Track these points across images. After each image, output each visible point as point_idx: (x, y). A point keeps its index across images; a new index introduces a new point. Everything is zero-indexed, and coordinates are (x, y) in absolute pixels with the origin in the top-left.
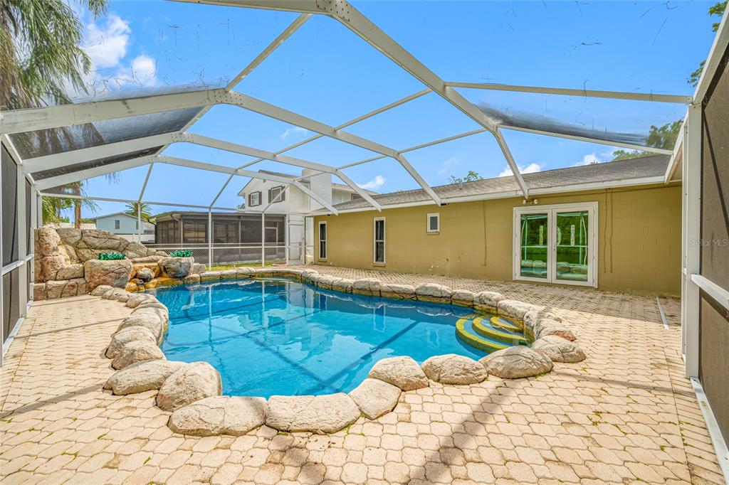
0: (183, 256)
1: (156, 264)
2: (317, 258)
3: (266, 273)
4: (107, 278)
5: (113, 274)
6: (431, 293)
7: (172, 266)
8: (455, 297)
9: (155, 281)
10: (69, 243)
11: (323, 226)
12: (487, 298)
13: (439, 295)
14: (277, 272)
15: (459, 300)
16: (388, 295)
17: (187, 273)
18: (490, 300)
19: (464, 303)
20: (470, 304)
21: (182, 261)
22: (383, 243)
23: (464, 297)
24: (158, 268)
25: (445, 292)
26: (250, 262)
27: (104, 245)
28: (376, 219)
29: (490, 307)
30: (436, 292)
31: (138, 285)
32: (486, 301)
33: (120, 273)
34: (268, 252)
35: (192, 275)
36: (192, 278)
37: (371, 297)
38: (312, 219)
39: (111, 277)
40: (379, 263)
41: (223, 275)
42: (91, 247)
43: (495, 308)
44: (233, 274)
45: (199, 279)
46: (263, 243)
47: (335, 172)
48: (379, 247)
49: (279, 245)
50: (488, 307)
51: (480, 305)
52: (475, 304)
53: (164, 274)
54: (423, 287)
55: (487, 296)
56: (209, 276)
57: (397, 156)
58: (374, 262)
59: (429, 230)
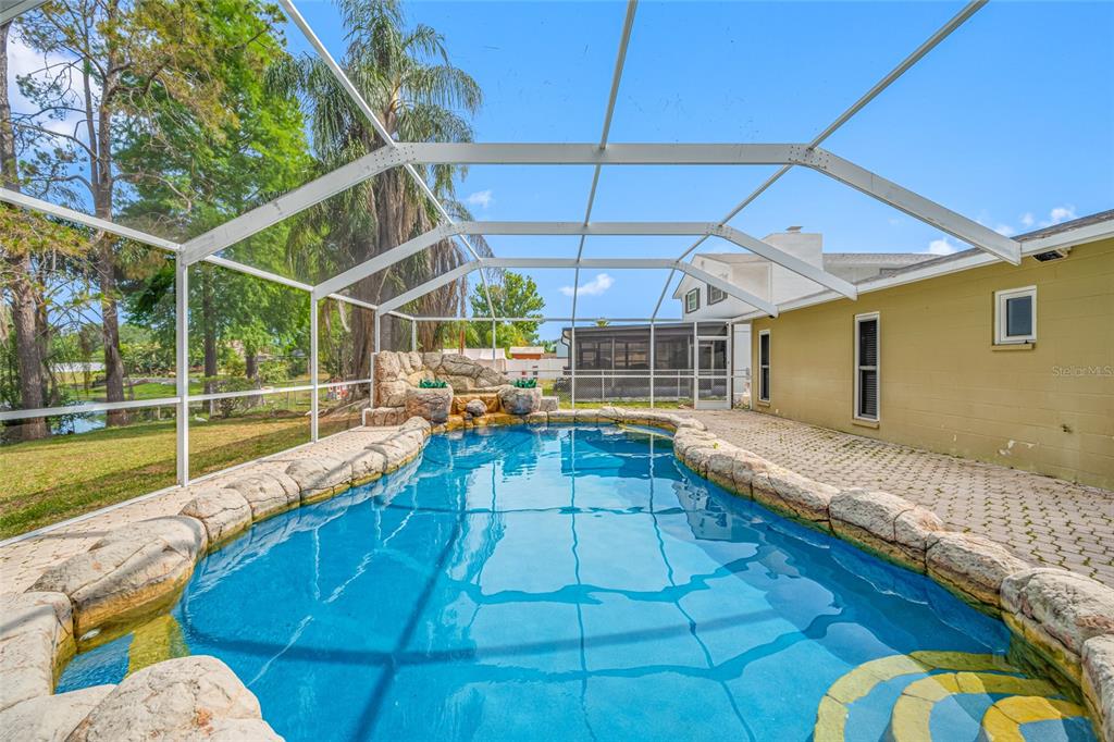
0: (523, 387)
1: (495, 395)
2: (755, 399)
3: (639, 418)
4: (422, 408)
5: (428, 405)
6: (864, 520)
7: (510, 399)
8: (935, 553)
9: (488, 416)
10: (431, 369)
11: (765, 338)
12: (1045, 602)
13: (887, 532)
14: (655, 419)
15: (949, 569)
16: (767, 501)
17: (529, 411)
18: (1057, 613)
19: (963, 584)
20: (986, 596)
21: (520, 393)
22: (874, 372)
23: (965, 567)
24: (495, 401)
25: (907, 528)
26: (667, 399)
27: (459, 371)
28: (860, 317)
29: (1056, 645)
30: (880, 523)
31: (464, 419)
32: (1039, 612)
33: (436, 404)
34: (705, 385)
35: (538, 413)
36: (536, 417)
37: (735, 494)
38: (748, 327)
39: (426, 407)
40: (866, 420)
41: (578, 416)
42: (448, 373)
43: (1073, 658)
44: (592, 416)
45: (546, 419)
46: (652, 370)
47: (719, 230)
48: (867, 381)
49: (716, 374)
50: (1045, 638)
51: (1019, 617)
52: (1005, 604)
53: (502, 408)
54: (849, 498)
55: (1049, 593)
56: (559, 415)
57: (806, 156)
58: (856, 415)
59: (1001, 336)
